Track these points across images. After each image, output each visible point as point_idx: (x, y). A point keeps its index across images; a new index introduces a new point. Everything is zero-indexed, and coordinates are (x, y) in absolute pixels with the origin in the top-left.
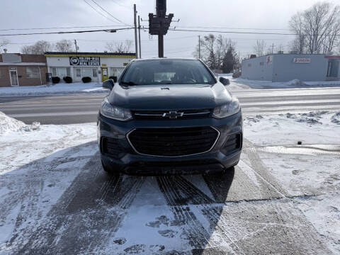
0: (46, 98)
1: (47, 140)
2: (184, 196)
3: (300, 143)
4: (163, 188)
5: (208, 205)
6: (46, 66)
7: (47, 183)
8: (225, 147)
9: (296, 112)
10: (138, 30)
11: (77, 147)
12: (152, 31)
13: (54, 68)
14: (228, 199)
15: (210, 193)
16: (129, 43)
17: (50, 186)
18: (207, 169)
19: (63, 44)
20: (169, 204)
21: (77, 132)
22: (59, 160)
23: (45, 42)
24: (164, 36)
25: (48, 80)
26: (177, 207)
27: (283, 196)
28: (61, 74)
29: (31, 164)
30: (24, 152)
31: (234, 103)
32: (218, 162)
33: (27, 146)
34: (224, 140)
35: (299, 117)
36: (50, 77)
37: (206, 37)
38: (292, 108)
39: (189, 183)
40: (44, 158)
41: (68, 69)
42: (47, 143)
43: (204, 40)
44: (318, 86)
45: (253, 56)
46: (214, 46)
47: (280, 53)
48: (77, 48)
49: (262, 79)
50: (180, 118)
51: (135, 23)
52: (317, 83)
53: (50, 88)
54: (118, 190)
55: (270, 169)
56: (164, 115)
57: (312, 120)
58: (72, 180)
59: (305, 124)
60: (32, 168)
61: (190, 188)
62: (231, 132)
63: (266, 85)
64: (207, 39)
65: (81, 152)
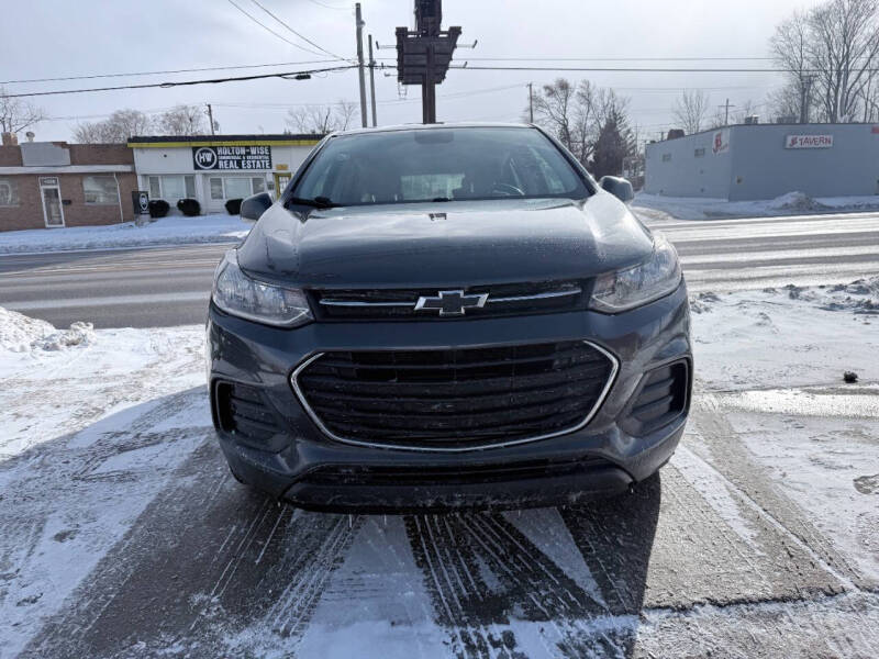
0: (130, 255)
1: (98, 376)
2: (493, 583)
3: (850, 379)
4: (422, 550)
5: (581, 624)
6: (133, 173)
7: (55, 526)
8: (636, 409)
9: (812, 283)
10: (367, 71)
11: (176, 397)
12: (406, 76)
13: (153, 179)
14: (649, 597)
15: (586, 570)
16: (345, 108)
17: (61, 537)
18: (576, 491)
19: (181, 118)
20: (442, 620)
21: (190, 351)
22: (115, 441)
23: (135, 115)
24: (437, 86)
25: (137, 209)
26: (470, 630)
27: (846, 582)
28: (172, 193)
29: (27, 455)
30: (18, 416)
31: (661, 259)
32: (613, 465)
33: (33, 396)
34: (633, 386)
35: (827, 297)
36: (143, 201)
37: (546, 88)
38: (795, 269)
39: (510, 527)
40: (72, 436)
41: (190, 179)
42: (94, 387)
43: (543, 94)
44: (857, 209)
45: (676, 134)
46: (570, 110)
47: (750, 122)
48: (215, 125)
49: (702, 193)
50: (473, 313)
51: (360, 53)
52: (851, 201)
53: (144, 230)
54: (275, 554)
55: (776, 475)
56: (422, 302)
57: (869, 305)
58: (137, 513)
59: (847, 316)
60: (24, 470)
61: (514, 550)
62: (658, 357)
63: (712, 209)
64: (551, 92)
65: (185, 413)
